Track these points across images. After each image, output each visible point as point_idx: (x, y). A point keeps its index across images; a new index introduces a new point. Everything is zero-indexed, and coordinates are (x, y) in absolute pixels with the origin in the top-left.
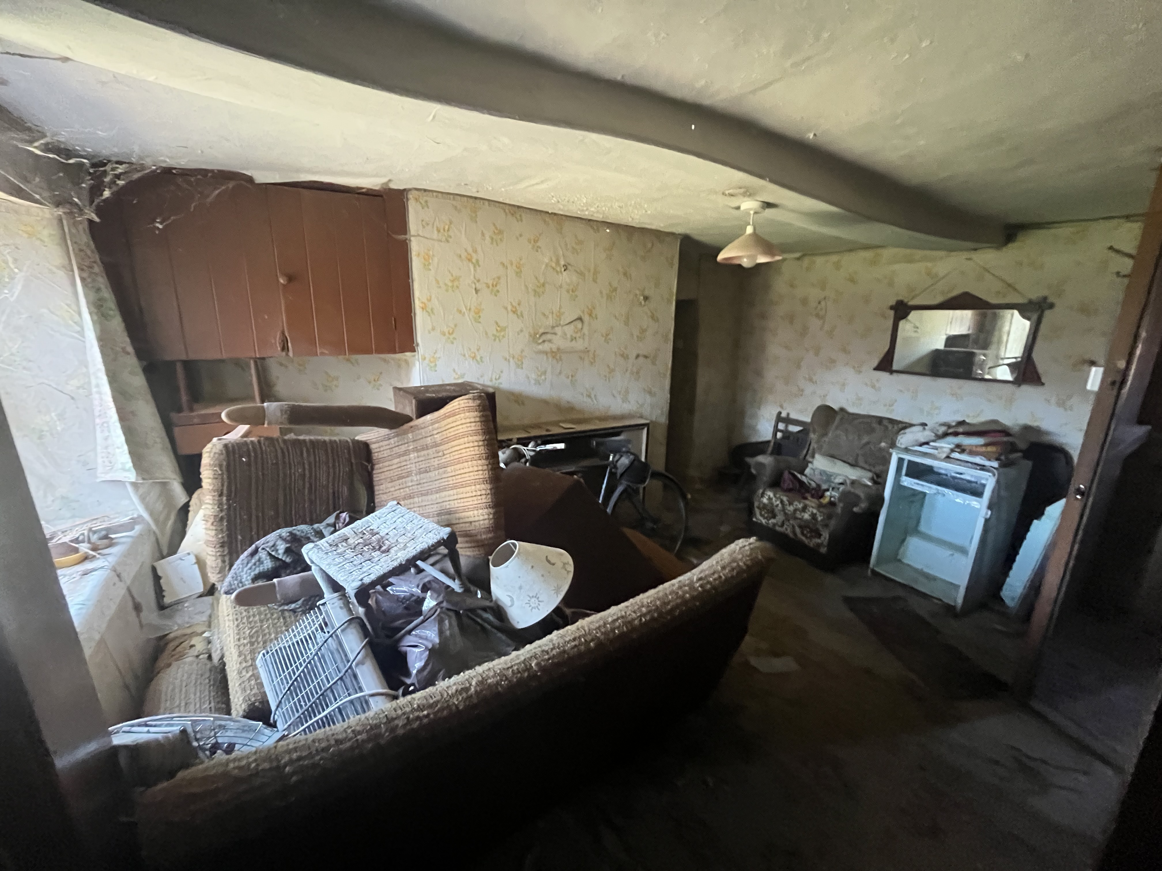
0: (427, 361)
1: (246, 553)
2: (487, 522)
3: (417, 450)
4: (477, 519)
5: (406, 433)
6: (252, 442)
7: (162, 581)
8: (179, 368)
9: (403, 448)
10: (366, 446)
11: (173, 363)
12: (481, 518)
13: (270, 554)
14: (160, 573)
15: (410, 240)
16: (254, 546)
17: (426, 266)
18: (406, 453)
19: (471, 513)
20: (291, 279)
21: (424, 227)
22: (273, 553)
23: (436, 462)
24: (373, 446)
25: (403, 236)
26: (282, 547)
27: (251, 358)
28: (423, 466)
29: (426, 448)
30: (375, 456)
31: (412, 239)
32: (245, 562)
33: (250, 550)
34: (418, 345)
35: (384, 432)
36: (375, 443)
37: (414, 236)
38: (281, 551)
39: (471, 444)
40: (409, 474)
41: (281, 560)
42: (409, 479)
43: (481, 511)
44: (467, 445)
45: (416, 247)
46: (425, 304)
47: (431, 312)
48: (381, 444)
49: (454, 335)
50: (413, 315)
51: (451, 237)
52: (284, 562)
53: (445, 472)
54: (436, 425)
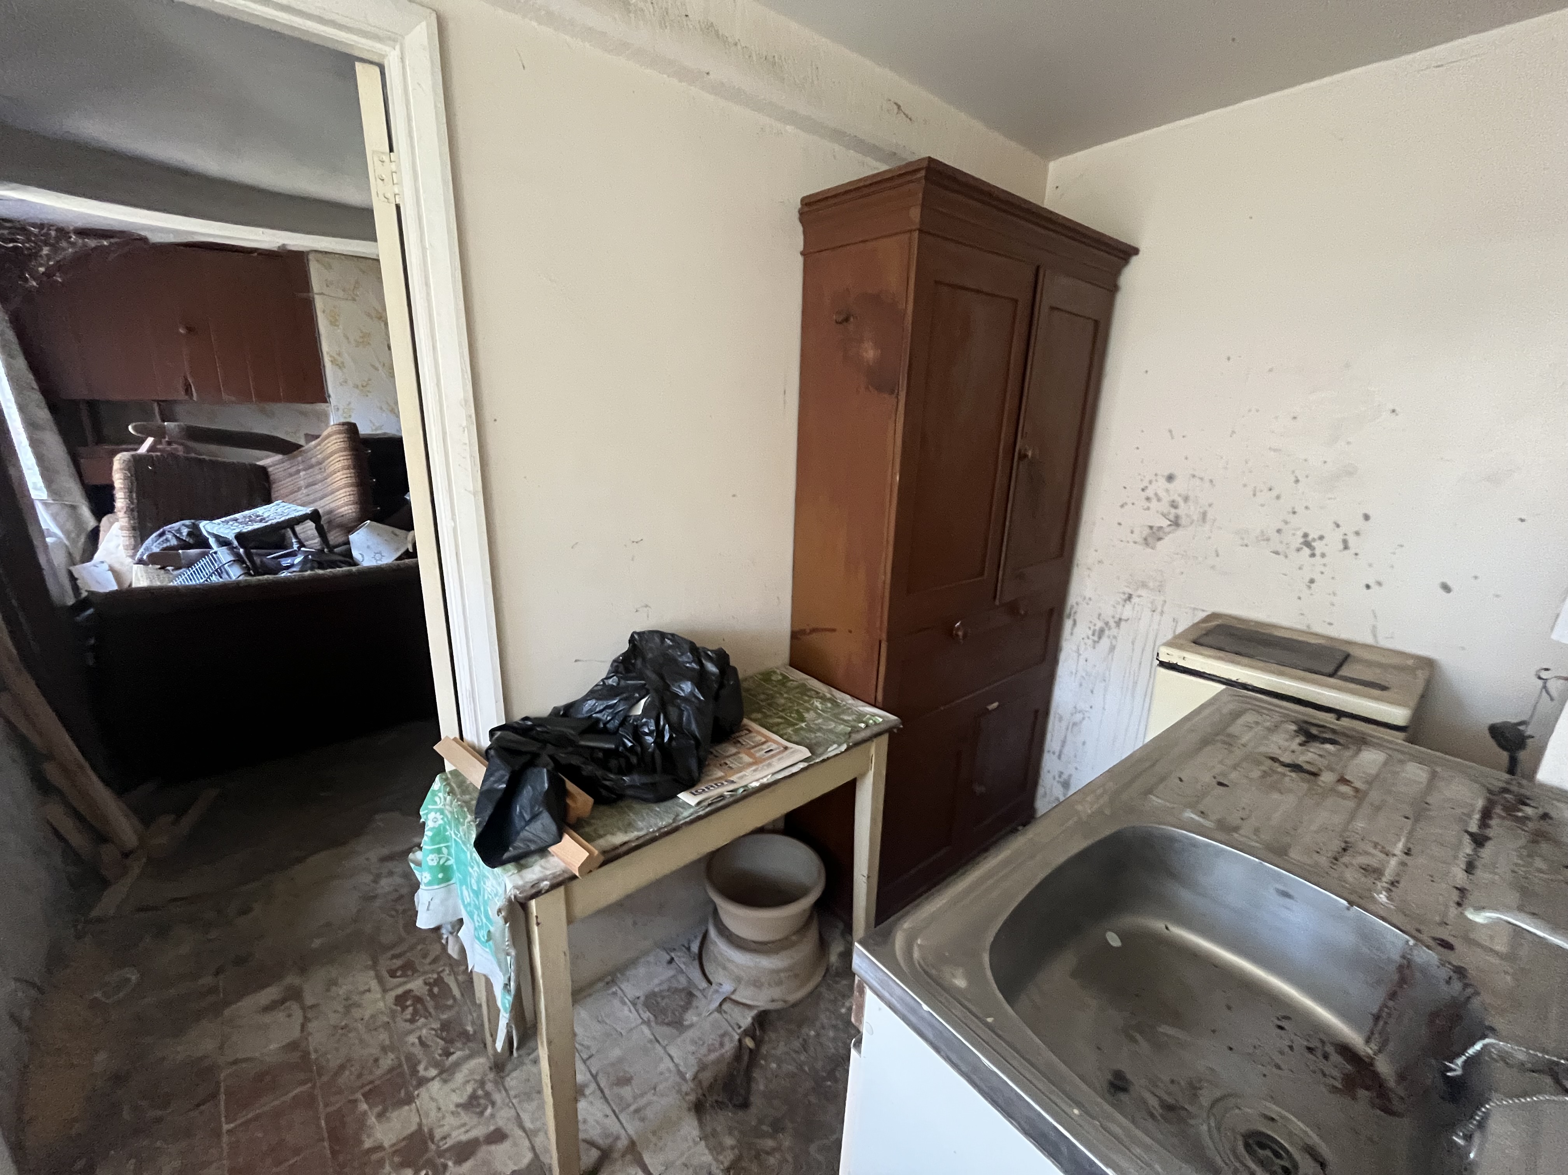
0: (341, 412)
1: (155, 535)
2: (354, 514)
3: (305, 470)
4: (346, 512)
5: (295, 457)
6: (157, 456)
7: (78, 582)
8: (83, 407)
9: (294, 469)
10: (264, 470)
11: (75, 403)
12: (350, 511)
13: (176, 536)
14: (76, 576)
15: (314, 298)
16: (161, 530)
17: (334, 323)
18: (298, 472)
19: (343, 509)
20: (190, 329)
21: (327, 286)
22: (178, 535)
23: (319, 477)
24: (270, 469)
25: (305, 294)
26: (185, 531)
27: (154, 401)
28: (311, 480)
29: (312, 466)
30: (272, 477)
31: (316, 297)
32: (155, 539)
33: (158, 532)
34: (329, 396)
35: (278, 457)
36: (271, 466)
37: (317, 294)
38: (185, 534)
39: (342, 458)
40: (299, 489)
41: (185, 541)
42: (300, 493)
43: (350, 507)
44: (338, 459)
45: (319, 304)
46: (334, 357)
47: (341, 366)
48: (277, 467)
49: (368, 389)
50: (322, 367)
51: (357, 295)
52: (189, 543)
53: (326, 483)
54: (319, 448)
